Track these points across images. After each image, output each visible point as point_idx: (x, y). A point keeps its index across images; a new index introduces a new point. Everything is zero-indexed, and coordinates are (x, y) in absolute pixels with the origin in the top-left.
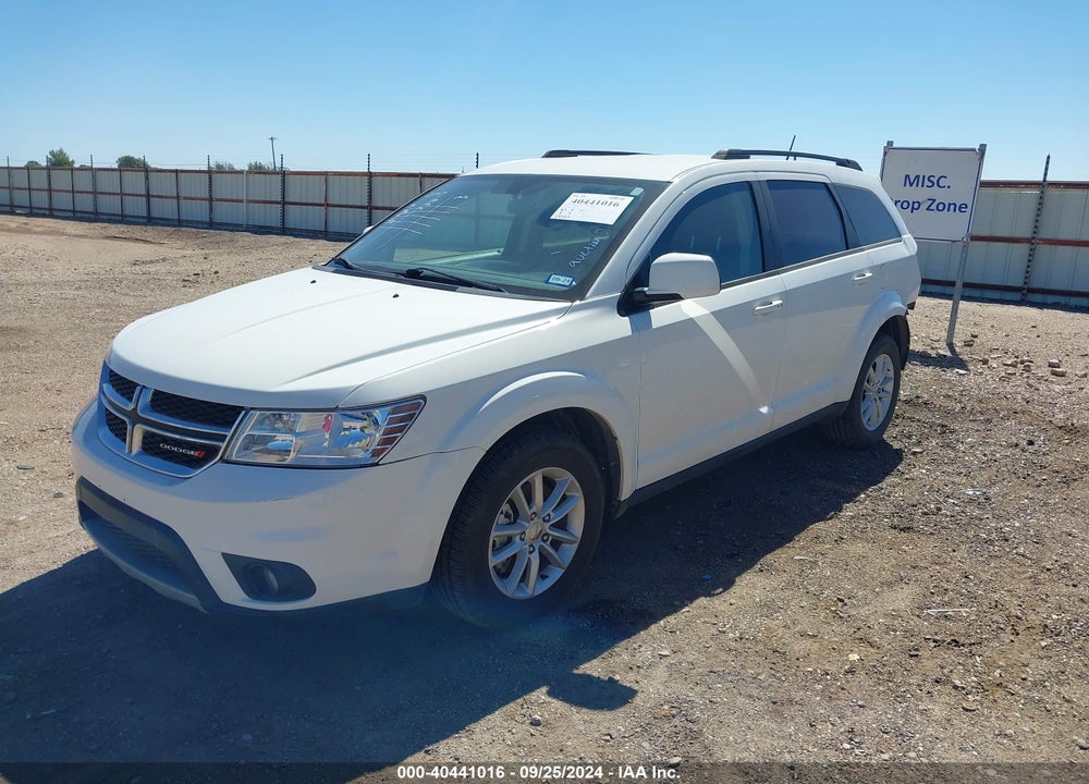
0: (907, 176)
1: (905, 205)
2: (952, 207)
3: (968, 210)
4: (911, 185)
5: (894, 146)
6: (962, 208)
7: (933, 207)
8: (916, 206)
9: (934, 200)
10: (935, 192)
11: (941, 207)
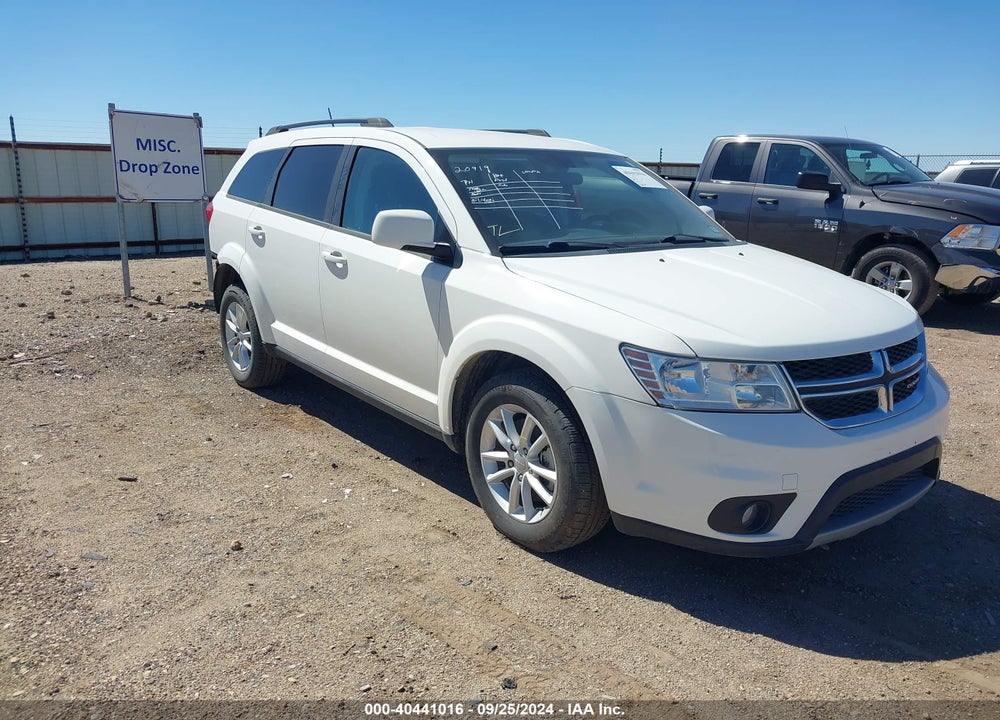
0: (138, 140)
1: (143, 168)
2: (186, 169)
3: (200, 171)
4: (144, 149)
5: (117, 108)
6: (195, 170)
7: (170, 169)
8: (154, 169)
9: (169, 164)
10: (167, 156)
11: (176, 169)
